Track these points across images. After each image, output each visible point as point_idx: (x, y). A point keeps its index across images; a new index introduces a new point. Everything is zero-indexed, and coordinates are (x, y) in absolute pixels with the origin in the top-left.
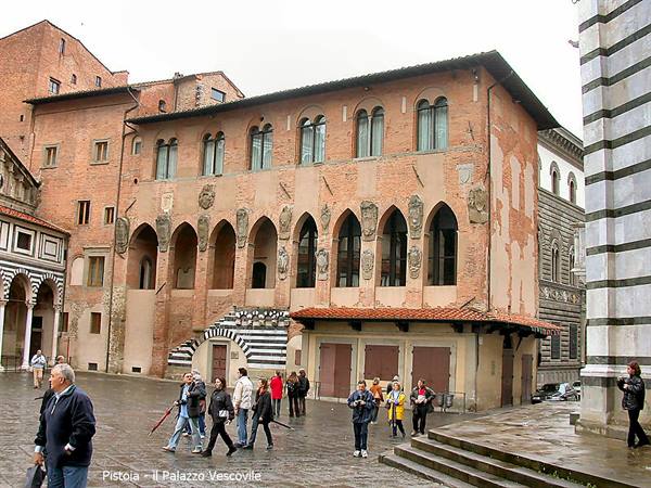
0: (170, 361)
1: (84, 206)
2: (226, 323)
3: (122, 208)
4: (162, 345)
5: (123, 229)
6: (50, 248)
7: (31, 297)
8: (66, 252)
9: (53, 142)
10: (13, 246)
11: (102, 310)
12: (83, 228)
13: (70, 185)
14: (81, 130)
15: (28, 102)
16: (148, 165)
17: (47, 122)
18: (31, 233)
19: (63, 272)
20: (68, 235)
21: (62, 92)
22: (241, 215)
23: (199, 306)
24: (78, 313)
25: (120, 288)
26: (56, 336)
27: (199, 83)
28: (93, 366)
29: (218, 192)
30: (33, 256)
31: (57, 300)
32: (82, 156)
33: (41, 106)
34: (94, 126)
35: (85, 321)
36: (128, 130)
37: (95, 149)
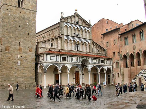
0: (132, 82)
1: (114, 52)
2: (141, 73)
3: (120, 52)
4: (130, 78)
5: (121, 56)
6: (108, 62)
7: (105, 72)
8: (112, 62)
9: (107, 41)
10: (100, 63)
11: (119, 72)
12: (115, 57)
13: (111, 49)
14: (111, 38)
15: (102, 35)
16: (123, 43)
17: (106, 38)
18: (104, 60)
19: (112, 66)
20: (112, 59)
21: (108, 31)
22: (140, 50)
23: (136, 70)
24: (115, 74)
25: (122, 68)
26: (112, 79)
27: (132, 24)
28: (119, 84)
29: (136, 46)
30: (105, 64)
31: (112, 72)
32: (112, 43)
33: (104, 35)
34: (113, 37)
35: (117, 75)
36: (119, 37)
37: (114, 41)
